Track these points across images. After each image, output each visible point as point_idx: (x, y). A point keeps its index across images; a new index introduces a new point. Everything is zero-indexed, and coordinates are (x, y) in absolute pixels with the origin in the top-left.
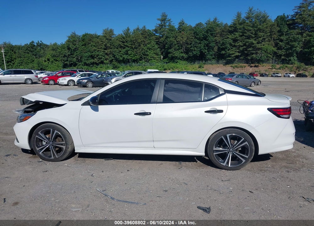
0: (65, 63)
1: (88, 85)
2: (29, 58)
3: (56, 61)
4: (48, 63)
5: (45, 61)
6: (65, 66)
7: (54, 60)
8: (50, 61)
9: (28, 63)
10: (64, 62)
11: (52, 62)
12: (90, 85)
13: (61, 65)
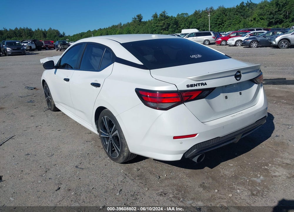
0: (271, 20)
1: (252, 46)
2: (237, 20)
3: (262, 20)
4: (254, 22)
5: (252, 21)
6: (270, 24)
7: (260, 18)
8: (256, 20)
9: (236, 24)
10: (269, 20)
11: (258, 21)
12: (254, 45)
13: (266, 23)
